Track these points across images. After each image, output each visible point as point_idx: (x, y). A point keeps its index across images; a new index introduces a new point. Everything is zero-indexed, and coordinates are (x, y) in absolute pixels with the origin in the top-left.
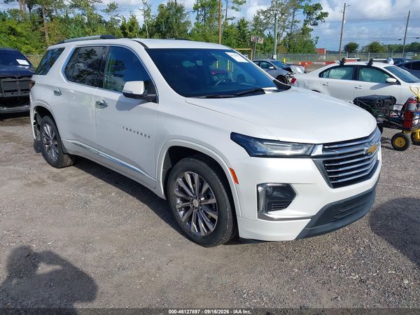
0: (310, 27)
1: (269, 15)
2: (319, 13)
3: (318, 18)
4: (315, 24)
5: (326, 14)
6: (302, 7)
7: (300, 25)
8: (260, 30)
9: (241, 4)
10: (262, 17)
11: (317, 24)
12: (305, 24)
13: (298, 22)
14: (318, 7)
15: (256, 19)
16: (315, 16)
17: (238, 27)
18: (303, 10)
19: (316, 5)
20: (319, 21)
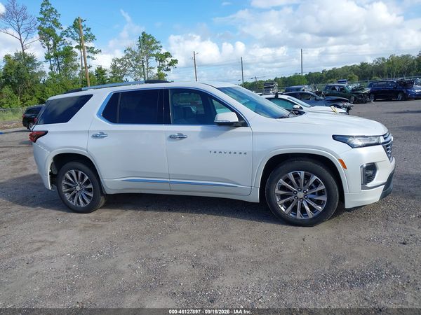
0: (164, 72)
1: (125, 63)
2: (169, 60)
3: (170, 65)
4: (169, 70)
5: (176, 61)
6: (154, 55)
7: (155, 71)
8: (119, 77)
9: (96, 53)
10: (118, 65)
11: (170, 70)
12: (159, 70)
13: (153, 68)
14: (167, 55)
15: (114, 67)
16: (166, 63)
17: (96, 75)
18: (155, 58)
19: (166, 53)
20: (171, 67)
